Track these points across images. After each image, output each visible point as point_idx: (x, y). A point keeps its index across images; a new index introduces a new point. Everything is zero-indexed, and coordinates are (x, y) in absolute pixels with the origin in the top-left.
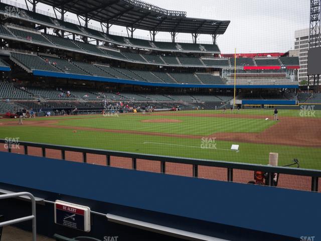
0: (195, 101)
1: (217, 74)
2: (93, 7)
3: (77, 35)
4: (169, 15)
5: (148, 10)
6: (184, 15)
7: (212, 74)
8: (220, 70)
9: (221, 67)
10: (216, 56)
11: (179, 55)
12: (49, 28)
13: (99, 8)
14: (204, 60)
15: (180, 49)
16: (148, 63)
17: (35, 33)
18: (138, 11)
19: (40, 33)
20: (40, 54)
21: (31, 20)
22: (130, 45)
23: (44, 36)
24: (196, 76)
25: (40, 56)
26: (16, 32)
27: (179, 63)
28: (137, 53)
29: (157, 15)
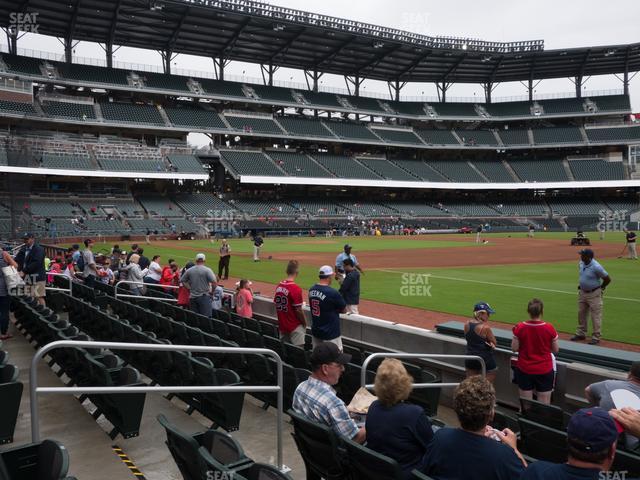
0: (546, 216)
1: (615, 158)
2: (364, 61)
3: (334, 112)
4: (506, 51)
5: (462, 50)
6: (540, 46)
7: (605, 159)
8: (623, 150)
9: (625, 143)
10: (626, 118)
11: (536, 125)
12: (286, 107)
13: (373, 60)
14: (587, 132)
15: (537, 114)
16: (462, 146)
17: (263, 118)
18: (442, 55)
19: (271, 118)
20: (267, 149)
21: (257, 100)
22: (433, 116)
23: (276, 121)
24: (566, 164)
25: (267, 152)
26: (234, 122)
27: (531, 141)
28: (449, 129)
29: (482, 55)
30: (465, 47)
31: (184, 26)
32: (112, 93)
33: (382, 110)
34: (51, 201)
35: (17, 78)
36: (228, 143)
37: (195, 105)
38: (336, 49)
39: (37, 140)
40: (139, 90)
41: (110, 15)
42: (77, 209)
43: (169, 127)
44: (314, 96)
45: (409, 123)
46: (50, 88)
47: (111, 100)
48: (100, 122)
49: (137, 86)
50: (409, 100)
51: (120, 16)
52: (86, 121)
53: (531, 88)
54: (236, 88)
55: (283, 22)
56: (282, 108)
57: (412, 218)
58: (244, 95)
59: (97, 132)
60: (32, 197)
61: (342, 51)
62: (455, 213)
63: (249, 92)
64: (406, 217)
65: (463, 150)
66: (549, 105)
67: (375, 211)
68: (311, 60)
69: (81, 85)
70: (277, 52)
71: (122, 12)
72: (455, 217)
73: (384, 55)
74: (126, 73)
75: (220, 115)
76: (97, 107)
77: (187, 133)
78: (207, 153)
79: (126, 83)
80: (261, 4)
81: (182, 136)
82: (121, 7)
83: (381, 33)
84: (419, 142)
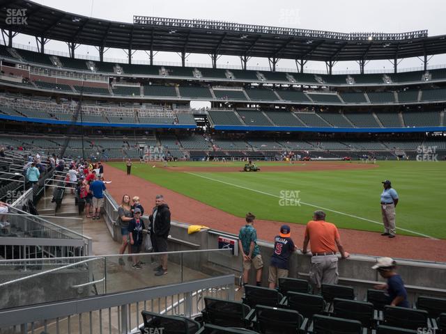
2: (304, 51)
3: (284, 84)
6: (425, 34)
12: (253, 82)
15: (427, 79)
16: (369, 103)
17: (237, 90)
18: (356, 45)
19: (241, 90)
20: (238, 109)
21: (233, 80)
22: (351, 84)
23: (244, 92)
24: (442, 114)
25: (237, 111)
26: (218, 94)
27: (420, 99)
28: (363, 92)
29: (384, 43)
30: (370, 39)
31: (190, 39)
32: (151, 80)
33: (316, 82)
34: (114, 140)
35: (101, 75)
36: (221, 105)
37: (196, 84)
38: (284, 45)
39: (109, 108)
40: (164, 77)
41: (149, 36)
42: (126, 144)
43: (179, 98)
44: (271, 75)
45: (335, 89)
46: (118, 79)
47: (150, 84)
48: (142, 97)
49: (164, 75)
50: (338, 73)
51: (154, 37)
52: (134, 97)
53: (425, 62)
54: (222, 72)
55: (247, 33)
56: (250, 83)
57: (321, 150)
58: (225, 77)
59: (141, 102)
60: (105, 138)
61: (287, 46)
62: (353, 148)
63: (229, 74)
64: (318, 150)
65: (370, 106)
66: (436, 73)
67: (299, 146)
68: (271, 52)
69: (135, 76)
70: (247, 49)
71: (155, 35)
72: (353, 150)
73: (316, 46)
74: (160, 67)
75: (211, 90)
76: (142, 88)
77: (189, 101)
78: (200, 113)
79: (158, 74)
80: (232, 24)
81: (187, 104)
82: (154, 32)
83: (311, 34)
84: (340, 101)
